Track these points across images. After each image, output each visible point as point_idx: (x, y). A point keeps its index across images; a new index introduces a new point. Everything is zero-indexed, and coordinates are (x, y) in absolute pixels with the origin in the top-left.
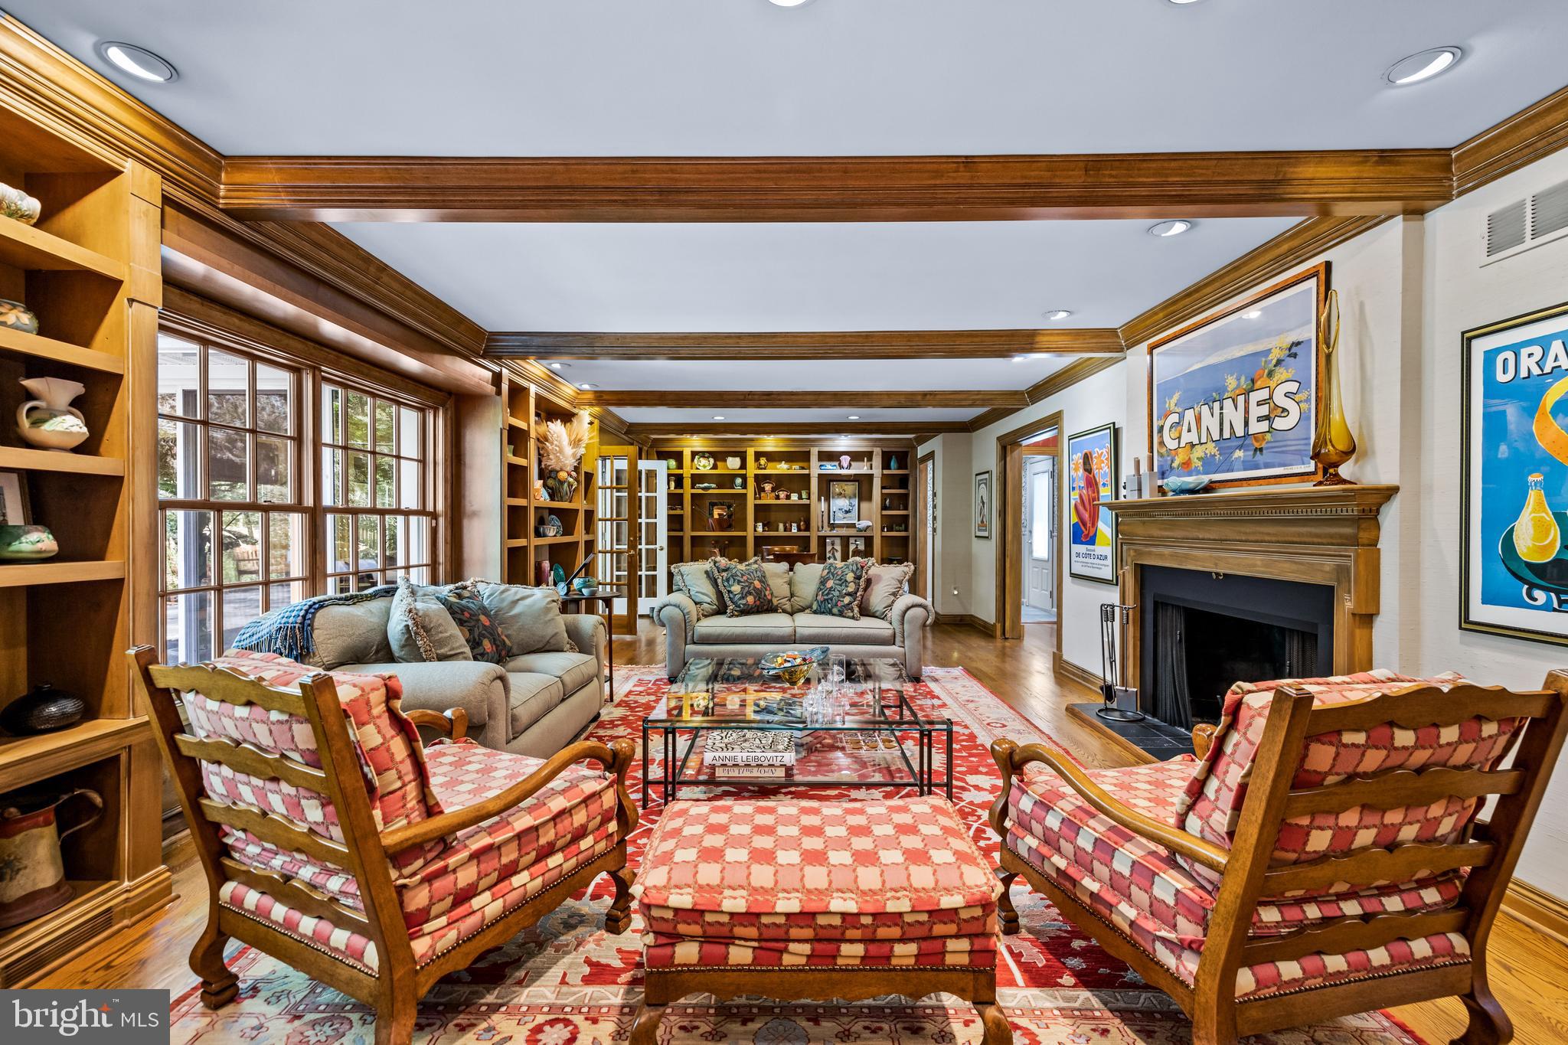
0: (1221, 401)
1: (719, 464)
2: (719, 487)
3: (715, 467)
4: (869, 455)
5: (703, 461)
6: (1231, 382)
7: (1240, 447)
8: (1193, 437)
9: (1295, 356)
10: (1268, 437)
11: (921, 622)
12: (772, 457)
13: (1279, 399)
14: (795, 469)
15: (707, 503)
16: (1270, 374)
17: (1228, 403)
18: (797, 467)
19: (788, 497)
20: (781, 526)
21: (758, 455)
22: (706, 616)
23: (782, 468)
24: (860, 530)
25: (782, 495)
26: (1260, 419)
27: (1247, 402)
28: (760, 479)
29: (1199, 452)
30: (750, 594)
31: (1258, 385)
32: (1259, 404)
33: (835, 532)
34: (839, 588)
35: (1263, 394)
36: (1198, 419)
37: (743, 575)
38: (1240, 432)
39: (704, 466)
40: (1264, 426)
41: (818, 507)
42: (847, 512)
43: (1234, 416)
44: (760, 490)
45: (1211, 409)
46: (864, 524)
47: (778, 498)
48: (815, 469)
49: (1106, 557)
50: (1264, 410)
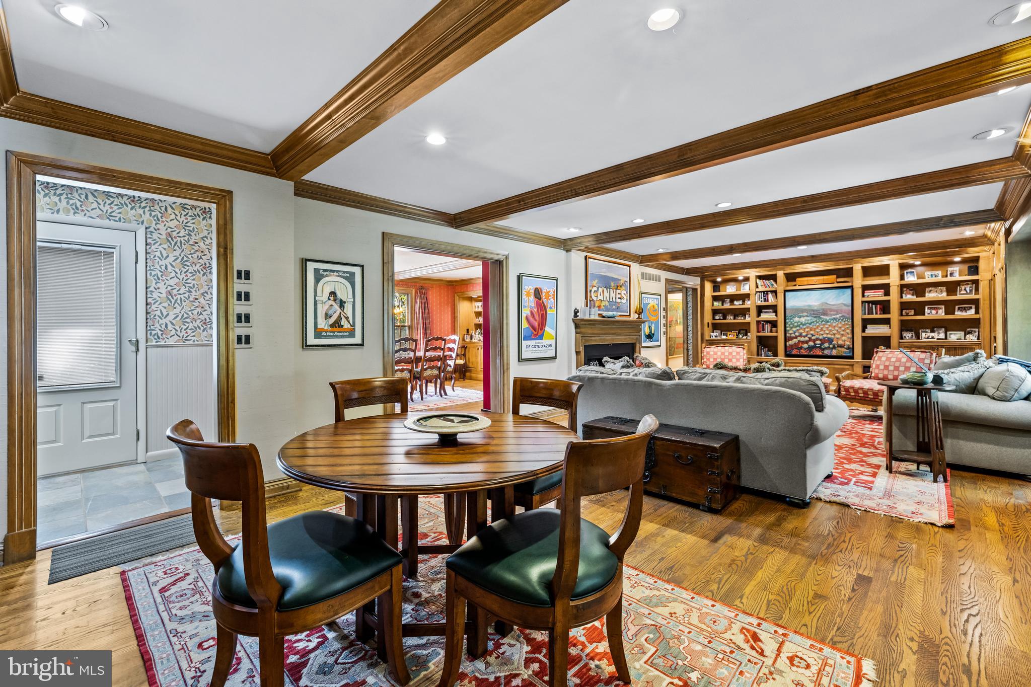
6: (612, 284)
7: (614, 305)
17: (611, 290)
26: (619, 298)
29: (603, 304)
31: (618, 288)
35: (620, 291)
36: (603, 292)
38: (614, 300)
40: (619, 300)
43: (613, 295)
49: (551, 345)
50: (620, 296)
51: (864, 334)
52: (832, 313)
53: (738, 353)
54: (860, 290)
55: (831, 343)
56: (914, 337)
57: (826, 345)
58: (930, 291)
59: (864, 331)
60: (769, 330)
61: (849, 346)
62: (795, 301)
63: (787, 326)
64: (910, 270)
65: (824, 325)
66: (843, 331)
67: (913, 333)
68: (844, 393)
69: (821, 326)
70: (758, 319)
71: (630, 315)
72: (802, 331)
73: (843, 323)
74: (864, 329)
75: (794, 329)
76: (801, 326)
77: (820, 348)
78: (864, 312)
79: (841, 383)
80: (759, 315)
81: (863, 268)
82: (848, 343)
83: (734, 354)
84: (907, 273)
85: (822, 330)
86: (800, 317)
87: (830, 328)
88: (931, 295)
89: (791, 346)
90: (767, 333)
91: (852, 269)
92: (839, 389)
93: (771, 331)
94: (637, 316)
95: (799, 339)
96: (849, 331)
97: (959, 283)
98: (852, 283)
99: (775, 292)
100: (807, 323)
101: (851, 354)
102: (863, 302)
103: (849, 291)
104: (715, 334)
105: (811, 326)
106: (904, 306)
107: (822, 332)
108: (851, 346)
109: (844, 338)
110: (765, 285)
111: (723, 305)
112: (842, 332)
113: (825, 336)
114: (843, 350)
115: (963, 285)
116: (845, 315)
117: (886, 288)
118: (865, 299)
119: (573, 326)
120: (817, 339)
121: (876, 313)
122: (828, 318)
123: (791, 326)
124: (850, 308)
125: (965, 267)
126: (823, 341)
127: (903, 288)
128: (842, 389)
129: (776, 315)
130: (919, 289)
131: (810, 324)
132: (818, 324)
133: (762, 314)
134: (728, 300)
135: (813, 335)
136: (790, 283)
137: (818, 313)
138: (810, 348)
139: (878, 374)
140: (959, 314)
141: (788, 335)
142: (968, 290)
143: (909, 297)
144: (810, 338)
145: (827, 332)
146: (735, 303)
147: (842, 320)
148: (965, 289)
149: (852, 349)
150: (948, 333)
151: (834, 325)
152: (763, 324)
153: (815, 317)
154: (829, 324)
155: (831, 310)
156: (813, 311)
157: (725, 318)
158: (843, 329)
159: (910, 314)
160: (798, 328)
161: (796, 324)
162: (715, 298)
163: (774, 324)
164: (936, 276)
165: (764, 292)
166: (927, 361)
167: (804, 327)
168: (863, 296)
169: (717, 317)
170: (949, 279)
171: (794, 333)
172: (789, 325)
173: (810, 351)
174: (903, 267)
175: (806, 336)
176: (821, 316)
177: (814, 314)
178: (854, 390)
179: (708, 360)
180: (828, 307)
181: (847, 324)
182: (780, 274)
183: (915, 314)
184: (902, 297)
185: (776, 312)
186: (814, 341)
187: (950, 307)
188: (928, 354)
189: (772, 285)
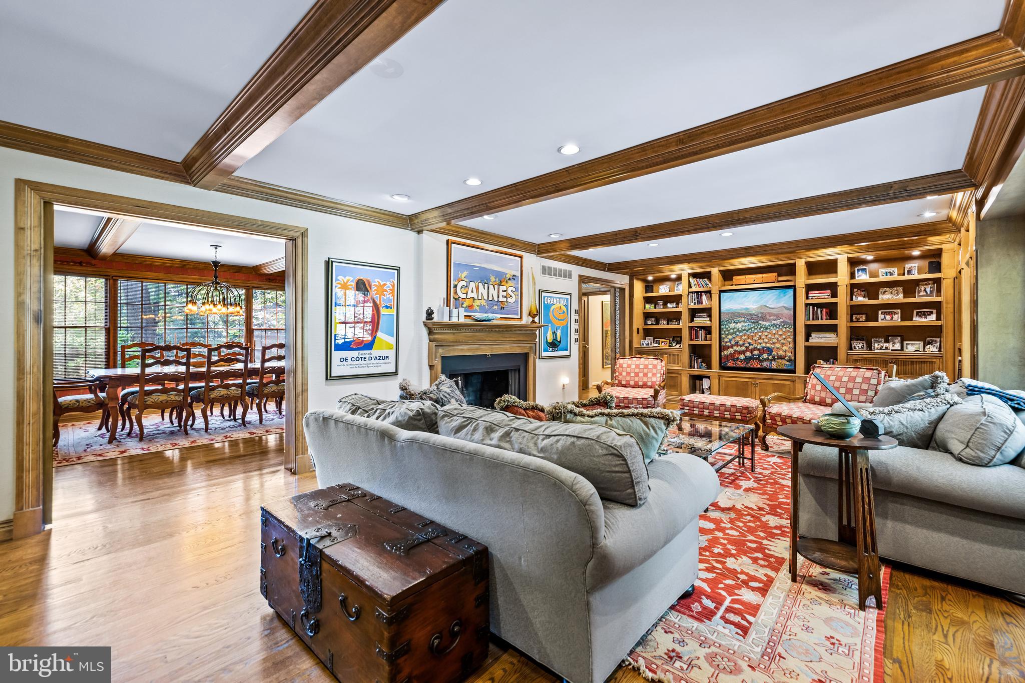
0: (488, 284)
6: (493, 278)
7: (496, 305)
8: (474, 295)
9: (514, 279)
10: (506, 303)
13: (509, 291)
16: (507, 282)
17: (491, 287)
26: (503, 296)
27: (498, 289)
29: (477, 303)
31: (503, 284)
32: (503, 291)
35: (505, 288)
36: (477, 288)
38: (496, 299)
40: (504, 299)
43: (493, 292)
45: (484, 286)
49: (387, 357)
50: (505, 294)
51: (807, 344)
52: (772, 317)
53: (655, 366)
54: (804, 291)
55: (770, 354)
56: (865, 348)
57: (765, 356)
58: (885, 292)
59: (807, 340)
60: (703, 338)
61: (790, 357)
62: (733, 303)
63: (722, 332)
64: (862, 267)
65: (763, 332)
66: (784, 339)
67: (864, 342)
68: (770, 421)
69: (760, 334)
70: (691, 324)
71: (521, 318)
72: (738, 339)
73: (784, 330)
74: (808, 337)
75: (730, 337)
76: (738, 333)
77: (758, 359)
78: (807, 317)
79: (766, 409)
80: (692, 320)
81: (807, 263)
82: (789, 354)
83: (650, 367)
84: (858, 270)
85: (760, 338)
86: (737, 323)
87: (770, 336)
88: (886, 297)
89: (727, 357)
90: (700, 341)
91: (794, 264)
92: (765, 416)
93: (706, 339)
94: (531, 319)
95: (735, 348)
96: (790, 340)
97: (917, 282)
98: (795, 282)
99: (709, 293)
100: (745, 330)
101: (792, 368)
102: (807, 305)
103: (791, 292)
104: (646, 342)
105: (748, 333)
106: (854, 310)
107: (760, 341)
108: (793, 358)
109: (785, 348)
110: (698, 284)
111: (655, 308)
112: (782, 341)
113: (764, 345)
114: (784, 362)
115: (923, 285)
116: (786, 320)
117: (833, 288)
118: (809, 301)
119: (425, 332)
120: (755, 349)
121: (822, 319)
122: (767, 324)
123: (727, 333)
124: (792, 312)
125: (925, 263)
126: (762, 351)
127: (854, 288)
128: (768, 416)
129: (711, 321)
130: (872, 290)
131: (747, 331)
132: (756, 331)
133: (695, 319)
134: (661, 303)
135: (750, 344)
136: (727, 283)
137: (755, 318)
138: (748, 360)
139: (814, 396)
140: (917, 320)
141: (723, 344)
142: (928, 290)
143: (860, 300)
144: (747, 348)
145: (766, 340)
146: (669, 305)
147: (783, 326)
148: (925, 290)
149: (793, 361)
150: (905, 343)
151: (774, 332)
152: (696, 330)
153: (753, 323)
154: (768, 330)
155: (771, 314)
156: (751, 315)
157: (657, 323)
158: (784, 337)
159: (861, 320)
160: (734, 336)
161: (732, 331)
162: (647, 300)
163: (708, 330)
164: (891, 274)
165: (697, 292)
166: (874, 381)
167: (741, 334)
168: (807, 298)
169: (649, 322)
170: (907, 277)
171: (730, 341)
172: (725, 332)
173: (747, 363)
174: (854, 263)
175: (743, 345)
176: (760, 322)
177: (751, 319)
178: (781, 418)
179: (621, 374)
180: (768, 311)
181: (788, 331)
182: (715, 271)
183: (867, 320)
184: (852, 299)
185: (710, 316)
186: (752, 351)
187: (907, 310)
188: (875, 371)
189: (707, 284)
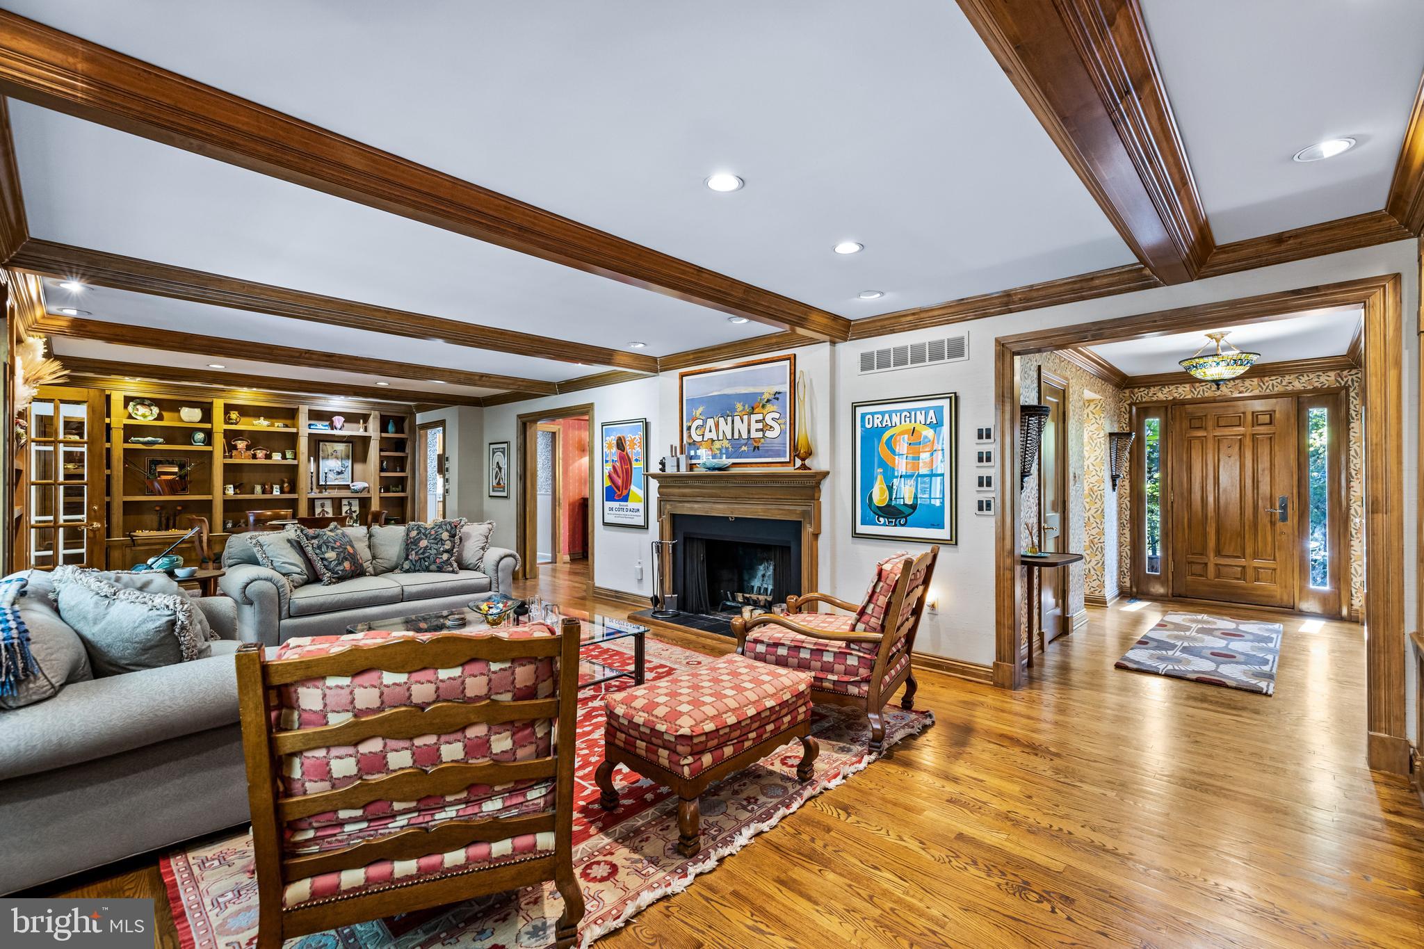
0: (733, 417)
1: (165, 414)
2: (167, 442)
3: (160, 417)
4: (365, 418)
5: (142, 410)
6: (739, 407)
7: (745, 445)
8: (713, 435)
10: (762, 440)
11: (511, 569)
12: (245, 411)
13: (768, 420)
14: (279, 426)
15: (147, 461)
16: (763, 406)
18: (281, 424)
19: (268, 457)
20: (258, 488)
21: (228, 408)
22: (296, 587)
23: (262, 424)
24: (356, 492)
25: (260, 454)
26: (759, 430)
27: (749, 419)
28: (231, 436)
29: (717, 445)
30: (347, 559)
31: (756, 411)
32: (757, 422)
33: (325, 494)
34: (435, 546)
35: (760, 417)
36: (717, 425)
37: (335, 542)
38: (745, 436)
39: (145, 416)
40: (760, 434)
41: (307, 467)
42: (339, 473)
43: (741, 427)
44: (230, 448)
45: (726, 420)
46: (359, 485)
47: (254, 457)
48: (304, 427)
50: (760, 426)
71: (790, 462)
